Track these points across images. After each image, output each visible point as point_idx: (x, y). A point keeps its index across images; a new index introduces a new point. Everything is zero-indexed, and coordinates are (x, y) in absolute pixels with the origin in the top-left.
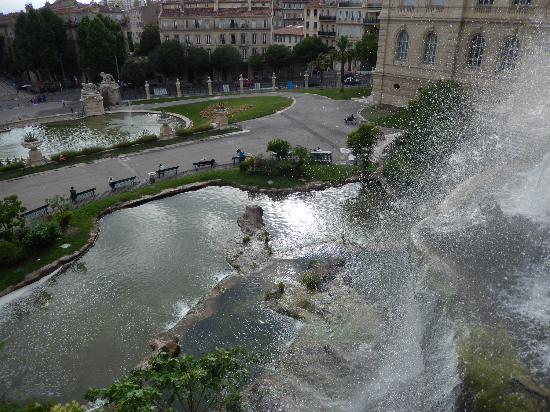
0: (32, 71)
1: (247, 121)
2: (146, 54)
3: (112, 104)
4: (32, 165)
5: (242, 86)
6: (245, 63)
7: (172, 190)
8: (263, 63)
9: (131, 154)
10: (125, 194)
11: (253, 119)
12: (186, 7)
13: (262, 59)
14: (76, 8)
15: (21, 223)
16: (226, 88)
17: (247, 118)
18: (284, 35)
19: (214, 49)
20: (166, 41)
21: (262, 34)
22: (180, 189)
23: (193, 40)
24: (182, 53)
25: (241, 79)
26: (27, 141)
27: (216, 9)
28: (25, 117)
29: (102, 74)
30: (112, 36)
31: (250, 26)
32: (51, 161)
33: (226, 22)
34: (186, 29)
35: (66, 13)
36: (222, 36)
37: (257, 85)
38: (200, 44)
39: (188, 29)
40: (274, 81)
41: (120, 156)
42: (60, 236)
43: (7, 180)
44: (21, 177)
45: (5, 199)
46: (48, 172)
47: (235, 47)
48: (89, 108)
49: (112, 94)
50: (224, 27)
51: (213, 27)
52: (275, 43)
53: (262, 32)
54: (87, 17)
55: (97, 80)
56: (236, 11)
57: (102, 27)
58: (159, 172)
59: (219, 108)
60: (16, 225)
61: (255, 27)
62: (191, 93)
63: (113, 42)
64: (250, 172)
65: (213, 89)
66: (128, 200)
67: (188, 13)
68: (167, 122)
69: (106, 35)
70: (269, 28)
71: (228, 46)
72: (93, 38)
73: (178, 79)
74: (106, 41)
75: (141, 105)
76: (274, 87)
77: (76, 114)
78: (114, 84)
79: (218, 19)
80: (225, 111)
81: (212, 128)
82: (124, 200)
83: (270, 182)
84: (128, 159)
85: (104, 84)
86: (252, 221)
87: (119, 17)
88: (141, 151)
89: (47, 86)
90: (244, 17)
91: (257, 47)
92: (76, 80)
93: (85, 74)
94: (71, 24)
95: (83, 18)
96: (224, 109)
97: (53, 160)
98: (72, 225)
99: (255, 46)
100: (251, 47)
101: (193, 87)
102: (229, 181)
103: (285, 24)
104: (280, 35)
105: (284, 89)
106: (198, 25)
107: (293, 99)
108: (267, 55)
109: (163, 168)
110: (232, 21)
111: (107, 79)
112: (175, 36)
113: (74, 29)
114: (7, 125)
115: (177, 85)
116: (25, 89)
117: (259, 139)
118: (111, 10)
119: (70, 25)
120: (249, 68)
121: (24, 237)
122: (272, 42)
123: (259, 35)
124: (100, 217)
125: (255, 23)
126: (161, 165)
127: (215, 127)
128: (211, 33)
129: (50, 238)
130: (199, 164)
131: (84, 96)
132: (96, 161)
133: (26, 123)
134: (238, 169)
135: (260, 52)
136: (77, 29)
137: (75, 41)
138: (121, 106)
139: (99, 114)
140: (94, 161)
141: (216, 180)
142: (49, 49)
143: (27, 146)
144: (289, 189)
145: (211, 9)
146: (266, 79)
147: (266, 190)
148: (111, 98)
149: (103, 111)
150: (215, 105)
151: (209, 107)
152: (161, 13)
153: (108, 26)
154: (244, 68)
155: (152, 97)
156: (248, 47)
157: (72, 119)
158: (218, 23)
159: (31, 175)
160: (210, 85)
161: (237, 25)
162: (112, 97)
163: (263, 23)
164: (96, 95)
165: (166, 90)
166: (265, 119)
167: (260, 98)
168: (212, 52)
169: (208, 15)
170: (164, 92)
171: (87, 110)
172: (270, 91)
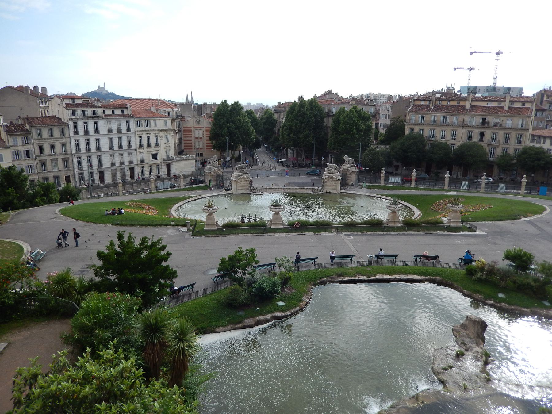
0: (290, 148)
1: (483, 222)
2: (388, 144)
3: (348, 185)
4: (272, 226)
5: (483, 185)
6: (491, 162)
7: (388, 277)
8: (514, 164)
9: (356, 233)
10: (342, 270)
11: (491, 221)
12: (436, 104)
13: (513, 160)
14: (336, 101)
15: (253, 273)
16: (465, 184)
17: (484, 219)
18: (545, 137)
19: (458, 144)
20: (410, 134)
21: (517, 134)
22: (396, 278)
23: (438, 134)
24: (424, 146)
25: (484, 177)
26: (274, 206)
27: (468, 107)
28: (276, 185)
29: (346, 158)
30: (362, 126)
31: (504, 125)
32: (287, 225)
33: (477, 119)
34: (432, 123)
35: (327, 104)
36: (470, 133)
37: (502, 187)
38: (444, 138)
39: (435, 123)
40: (524, 184)
41: (345, 233)
42: (278, 293)
43: (251, 235)
44: (262, 235)
45: (247, 250)
46: (283, 234)
47: (482, 144)
48: (328, 186)
49: (350, 176)
50: (474, 124)
51: (462, 123)
52: (532, 144)
53: (517, 132)
54: (344, 108)
55: (340, 162)
56: (490, 109)
57: (355, 117)
58: (378, 256)
59: (453, 204)
60: (249, 274)
61: (510, 126)
62: (425, 184)
63: (361, 131)
64: (478, 278)
65: (449, 184)
66: (343, 276)
67: (438, 109)
68: (396, 209)
69: (357, 124)
70: (526, 129)
71: (475, 143)
72: (345, 126)
73: (414, 170)
74: (355, 129)
75: (374, 190)
76: (523, 191)
77: (316, 189)
78: (354, 168)
79: (469, 116)
80: (460, 208)
81: (442, 223)
82: (340, 275)
83: (501, 295)
84: (352, 237)
85: (345, 166)
86: (470, 334)
87: (371, 110)
88: (365, 232)
89: (299, 162)
90: (498, 116)
91: (508, 146)
92: (323, 160)
93: (331, 156)
94: (330, 113)
95: (341, 109)
96: (459, 206)
97: (289, 225)
98: (290, 286)
99: (506, 146)
100: (501, 146)
101: (428, 179)
102: (450, 282)
103: (547, 125)
104: (539, 137)
105: (535, 194)
106: (446, 121)
107: (546, 207)
108: (519, 156)
109: (382, 252)
110: (484, 119)
111: (349, 162)
112: (421, 130)
113: (331, 117)
114: (262, 189)
115: (413, 175)
116: (282, 162)
117: (495, 244)
118: (366, 103)
119: (328, 115)
120: (496, 167)
121: (252, 286)
122: (527, 143)
123: (513, 135)
124: (315, 285)
125: (511, 122)
126: (381, 250)
127: (445, 222)
128: (459, 129)
129: (270, 292)
130: (420, 257)
131: (326, 174)
132: (323, 234)
133: (276, 190)
134: (463, 271)
135: (511, 152)
136: (333, 118)
137: (329, 127)
138: (356, 187)
139: (335, 191)
140: (321, 233)
141: (436, 278)
142: (307, 132)
143: (272, 209)
144: (525, 309)
145: (463, 106)
146: (514, 180)
147: (494, 303)
148: (348, 180)
149: (339, 190)
150: (449, 200)
151: (442, 201)
152: (411, 107)
153: (360, 117)
154: (489, 167)
155: (386, 183)
156: (498, 146)
157: (312, 192)
158: (468, 120)
159: (269, 234)
160: (447, 179)
161: (488, 123)
162: (350, 178)
163: (520, 123)
164: (336, 175)
165: (400, 179)
166: (506, 224)
167: (503, 200)
168: (456, 147)
169: (458, 112)
170: (398, 180)
171: (326, 187)
172: (518, 194)
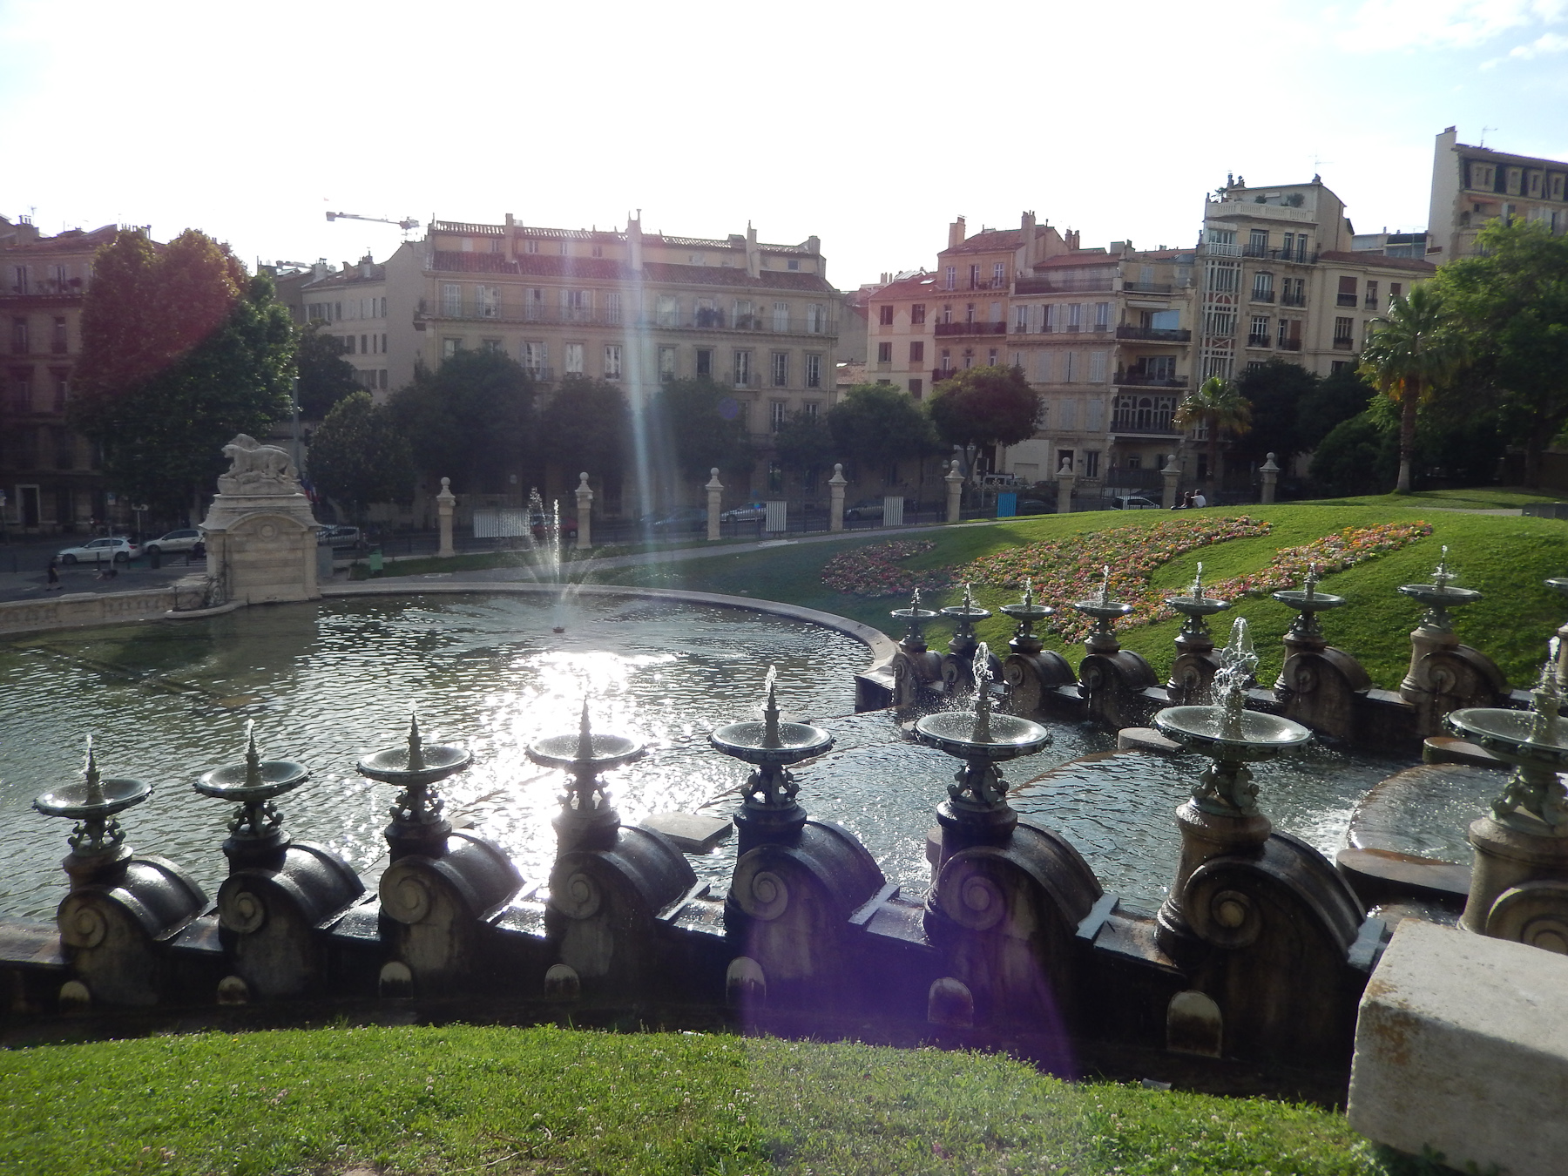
5: (838, 507)
12: (520, 251)
21: (806, 352)
23: (555, 360)
27: (636, 265)
31: (766, 324)
33: (682, 303)
34: (531, 318)
36: (665, 352)
39: (542, 318)
50: (675, 323)
56: (708, 275)
61: (784, 327)
70: (831, 336)
73: (584, 475)
79: (656, 293)
91: (785, 395)
99: (780, 393)
100: (763, 397)
106: (579, 307)
110: (704, 305)
115: (584, 496)
123: (796, 356)
125: (785, 314)
128: (626, 338)
139: (295, 594)
145: (615, 262)
152: (430, 258)
155: (464, 546)
156: (756, 395)
160: (714, 501)
161: (719, 319)
163: (812, 316)
164: (292, 504)
170: (516, 524)
171: (243, 577)
